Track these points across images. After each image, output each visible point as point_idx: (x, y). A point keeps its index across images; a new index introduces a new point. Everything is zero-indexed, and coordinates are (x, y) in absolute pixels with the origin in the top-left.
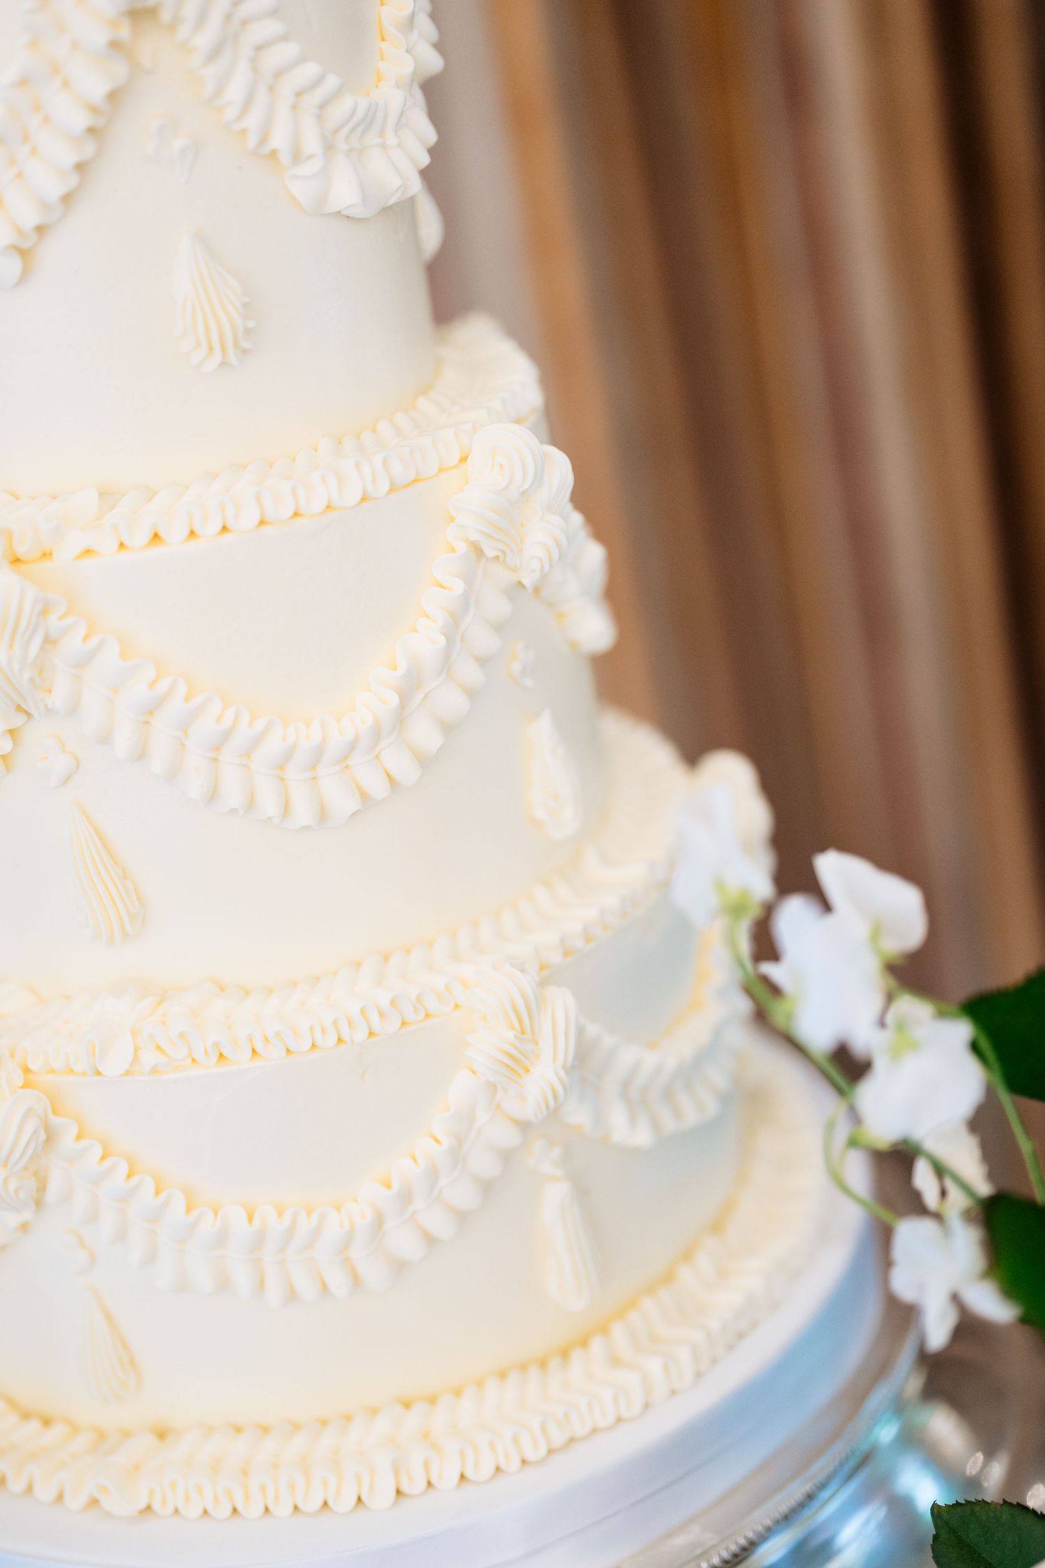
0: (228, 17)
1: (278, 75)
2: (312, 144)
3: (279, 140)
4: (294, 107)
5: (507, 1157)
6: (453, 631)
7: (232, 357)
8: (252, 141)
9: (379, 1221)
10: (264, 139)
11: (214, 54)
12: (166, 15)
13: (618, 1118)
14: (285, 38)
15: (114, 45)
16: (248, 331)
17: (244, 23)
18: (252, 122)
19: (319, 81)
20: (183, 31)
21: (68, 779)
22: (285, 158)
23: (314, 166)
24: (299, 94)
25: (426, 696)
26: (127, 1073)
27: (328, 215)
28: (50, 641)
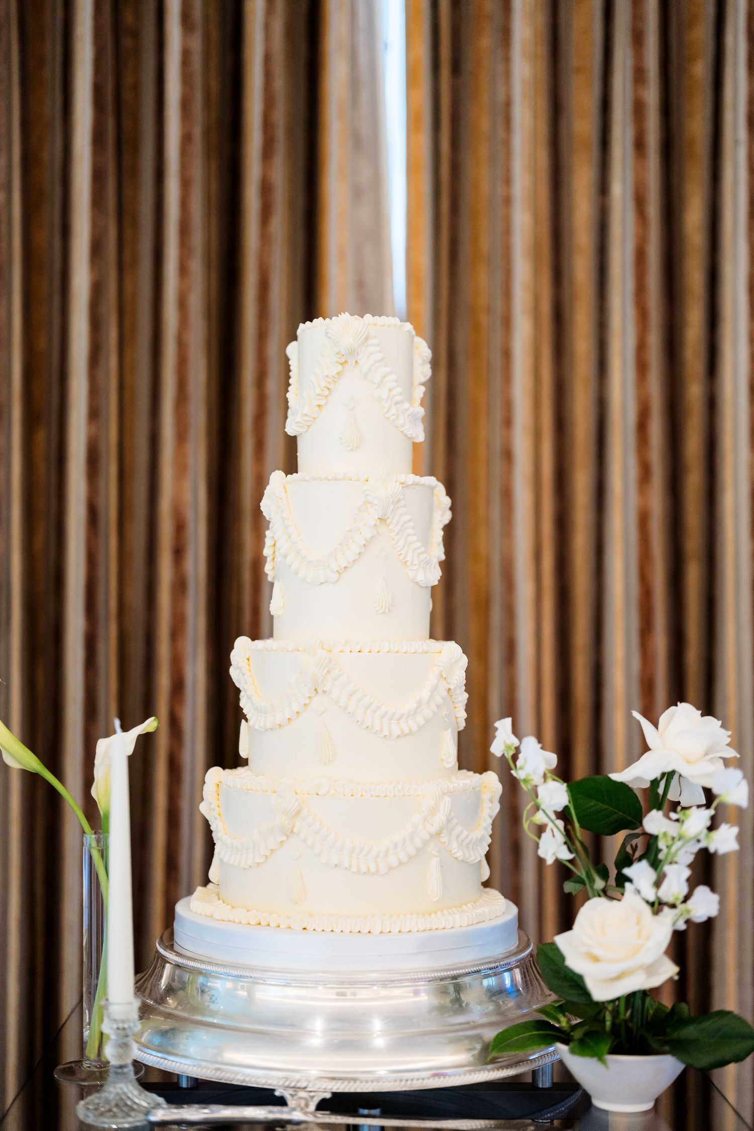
0: (402, 526)
1: (411, 543)
2: (416, 562)
3: (409, 558)
4: (413, 552)
5: (425, 843)
6: (432, 692)
7: (387, 611)
8: (402, 557)
9: (387, 851)
10: (405, 558)
11: (398, 533)
12: (388, 521)
13: (455, 845)
14: (414, 535)
15: (375, 525)
16: (392, 605)
17: (406, 528)
18: (403, 552)
19: (420, 548)
20: (391, 526)
21: (322, 713)
22: (409, 563)
23: (415, 567)
24: (415, 549)
25: (422, 710)
26: (324, 795)
27: (415, 582)
28: (329, 672)
